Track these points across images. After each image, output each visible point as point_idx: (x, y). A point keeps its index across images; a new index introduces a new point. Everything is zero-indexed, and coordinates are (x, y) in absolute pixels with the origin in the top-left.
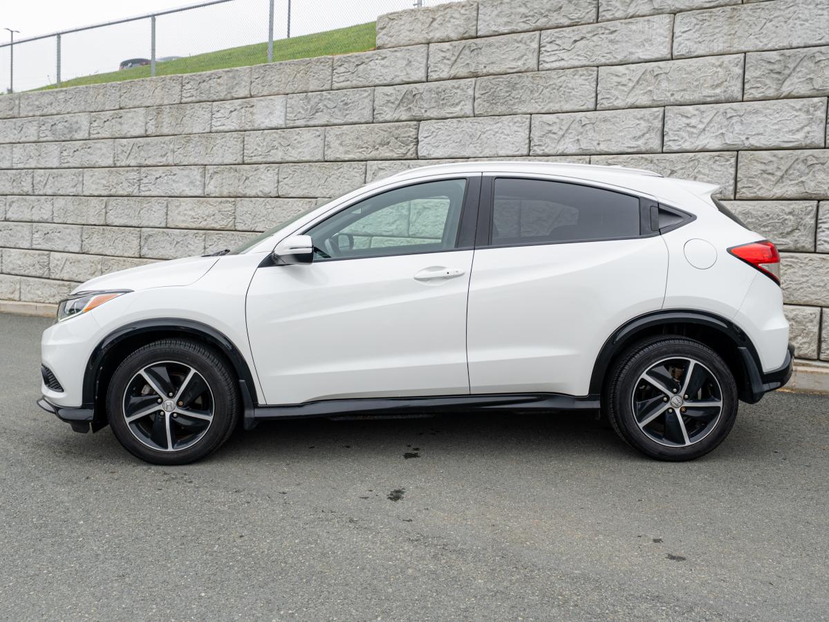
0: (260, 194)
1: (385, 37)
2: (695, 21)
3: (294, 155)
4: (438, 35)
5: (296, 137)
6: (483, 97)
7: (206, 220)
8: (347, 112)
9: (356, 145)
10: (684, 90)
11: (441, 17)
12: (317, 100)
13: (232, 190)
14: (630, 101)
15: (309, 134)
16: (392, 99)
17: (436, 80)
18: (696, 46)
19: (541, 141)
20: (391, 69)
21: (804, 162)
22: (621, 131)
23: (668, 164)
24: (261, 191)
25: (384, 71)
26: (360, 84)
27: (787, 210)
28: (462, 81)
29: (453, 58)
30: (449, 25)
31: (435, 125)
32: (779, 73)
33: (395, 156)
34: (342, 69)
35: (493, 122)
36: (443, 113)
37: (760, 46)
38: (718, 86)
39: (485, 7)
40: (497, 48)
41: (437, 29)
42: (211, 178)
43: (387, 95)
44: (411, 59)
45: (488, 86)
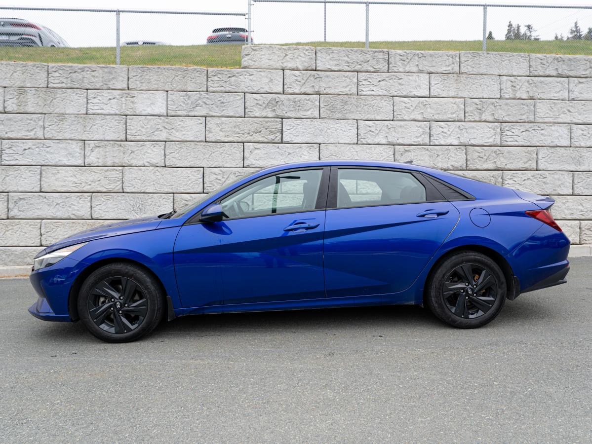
0: (147, 164)
1: (250, 61)
2: (441, 79)
3: (178, 136)
4: (290, 65)
5: (180, 123)
6: (326, 107)
7: (90, 185)
8: (223, 108)
9: (234, 132)
10: (439, 114)
11: (292, 54)
12: (195, 98)
13: (117, 161)
14: (412, 117)
15: (193, 121)
16: (260, 103)
17: (291, 94)
18: (442, 92)
19: (364, 136)
20: (258, 83)
21: (495, 152)
22: (410, 133)
23: (435, 152)
24: (148, 162)
25: (251, 83)
26: (233, 90)
27: (491, 175)
28: (311, 96)
29: (303, 81)
30: (297, 60)
31: (295, 122)
32: (480, 110)
33: (266, 140)
34: (216, 78)
35: (334, 123)
36: (299, 115)
37: (470, 96)
38: (454, 113)
39: (322, 53)
40: (332, 79)
41: (289, 61)
42: (92, 151)
43: (256, 100)
44: (272, 78)
45: (329, 101)
